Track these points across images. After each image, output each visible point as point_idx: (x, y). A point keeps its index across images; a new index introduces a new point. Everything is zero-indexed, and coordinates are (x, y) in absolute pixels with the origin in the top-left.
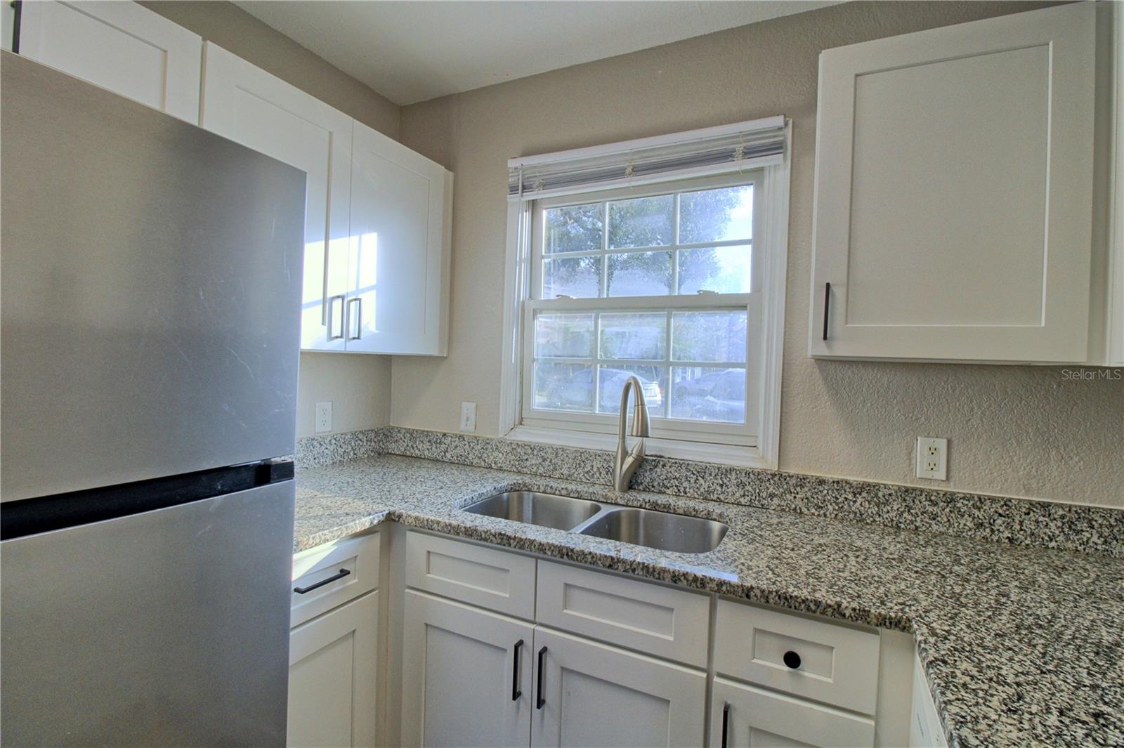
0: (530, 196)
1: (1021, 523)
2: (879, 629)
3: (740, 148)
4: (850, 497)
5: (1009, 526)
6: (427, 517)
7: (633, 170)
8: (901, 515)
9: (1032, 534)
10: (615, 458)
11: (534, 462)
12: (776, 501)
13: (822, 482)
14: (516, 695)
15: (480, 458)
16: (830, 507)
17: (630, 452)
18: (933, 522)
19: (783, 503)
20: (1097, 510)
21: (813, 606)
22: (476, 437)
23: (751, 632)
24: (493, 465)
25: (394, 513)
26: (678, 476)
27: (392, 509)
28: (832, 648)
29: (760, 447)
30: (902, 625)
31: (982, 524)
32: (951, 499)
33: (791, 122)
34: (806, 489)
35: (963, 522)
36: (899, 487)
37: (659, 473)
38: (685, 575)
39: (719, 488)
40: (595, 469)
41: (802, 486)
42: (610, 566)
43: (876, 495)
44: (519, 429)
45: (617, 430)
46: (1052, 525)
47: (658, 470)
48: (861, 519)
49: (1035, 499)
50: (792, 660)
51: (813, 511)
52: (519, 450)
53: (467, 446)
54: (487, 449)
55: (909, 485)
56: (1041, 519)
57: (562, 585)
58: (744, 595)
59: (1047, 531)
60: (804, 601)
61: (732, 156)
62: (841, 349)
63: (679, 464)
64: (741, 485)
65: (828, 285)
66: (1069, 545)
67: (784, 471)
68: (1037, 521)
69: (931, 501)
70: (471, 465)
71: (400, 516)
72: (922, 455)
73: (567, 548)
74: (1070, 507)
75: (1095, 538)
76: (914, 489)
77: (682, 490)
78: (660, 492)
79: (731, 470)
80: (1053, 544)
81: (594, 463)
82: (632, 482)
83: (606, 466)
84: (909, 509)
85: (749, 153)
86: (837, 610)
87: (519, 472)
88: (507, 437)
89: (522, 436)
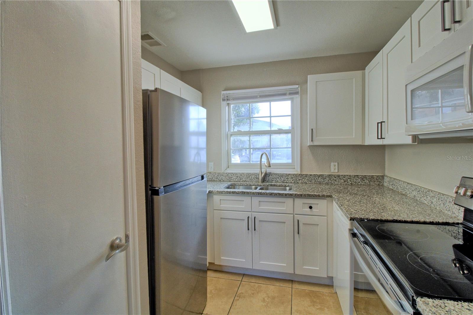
0: (228, 102)
1: (353, 180)
2: (326, 198)
3: (288, 92)
4: (317, 178)
5: (351, 181)
6: (220, 190)
7: (260, 96)
8: (328, 181)
9: (355, 182)
10: (259, 174)
11: (234, 178)
12: (300, 181)
13: (311, 175)
14: (248, 229)
15: (217, 178)
16: (313, 181)
17: (263, 172)
18: (335, 182)
19: (302, 181)
20: (367, 176)
21: (314, 196)
22: (215, 173)
23: (302, 204)
24: (221, 180)
25: (210, 191)
26: (276, 177)
27: (210, 190)
28: (318, 204)
29: (296, 168)
30: (330, 196)
31: (345, 181)
32: (339, 176)
33: (300, 86)
34: (307, 177)
35: (341, 181)
36: (328, 175)
37: (271, 177)
38: (288, 194)
39: (286, 179)
40: (253, 178)
41: (306, 177)
42: (271, 195)
43: (323, 177)
44: (228, 169)
45: (259, 167)
46: (359, 179)
47: (270, 176)
48: (320, 183)
49: (355, 174)
50: (311, 208)
51: (309, 182)
52: (229, 175)
53: (212, 175)
54: (219, 176)
55: (330, 174)
56: (357, 178)
57: (258, 202)
58: (300, 196)
59: (358, 181)
60: (312, 195)
61: (286, 94)
62: (316, 143)
63: (276, 174)
64: (292, 178)
65: (312, 129)
66: (363, 184)
67: (302, 173)
68: (356, 179)
69: (334, 177)
70: (214, 181)
71: (212, 191)
72: (333, 167)
73: (260, 192)
74: (362, 175)
75: (367, 182)
76: (331, 175)
77: (277, 181)
78: (271, 182)
79: (289, 174)
80: (359, 184)
81: (252, 176)
82: (264, 180)
83: (256, 177)
84: (330, 179)
85: (290, 94)
86: (319, 196)
87: (230, 181)
88: (225, 172)
89: (229, 171)
